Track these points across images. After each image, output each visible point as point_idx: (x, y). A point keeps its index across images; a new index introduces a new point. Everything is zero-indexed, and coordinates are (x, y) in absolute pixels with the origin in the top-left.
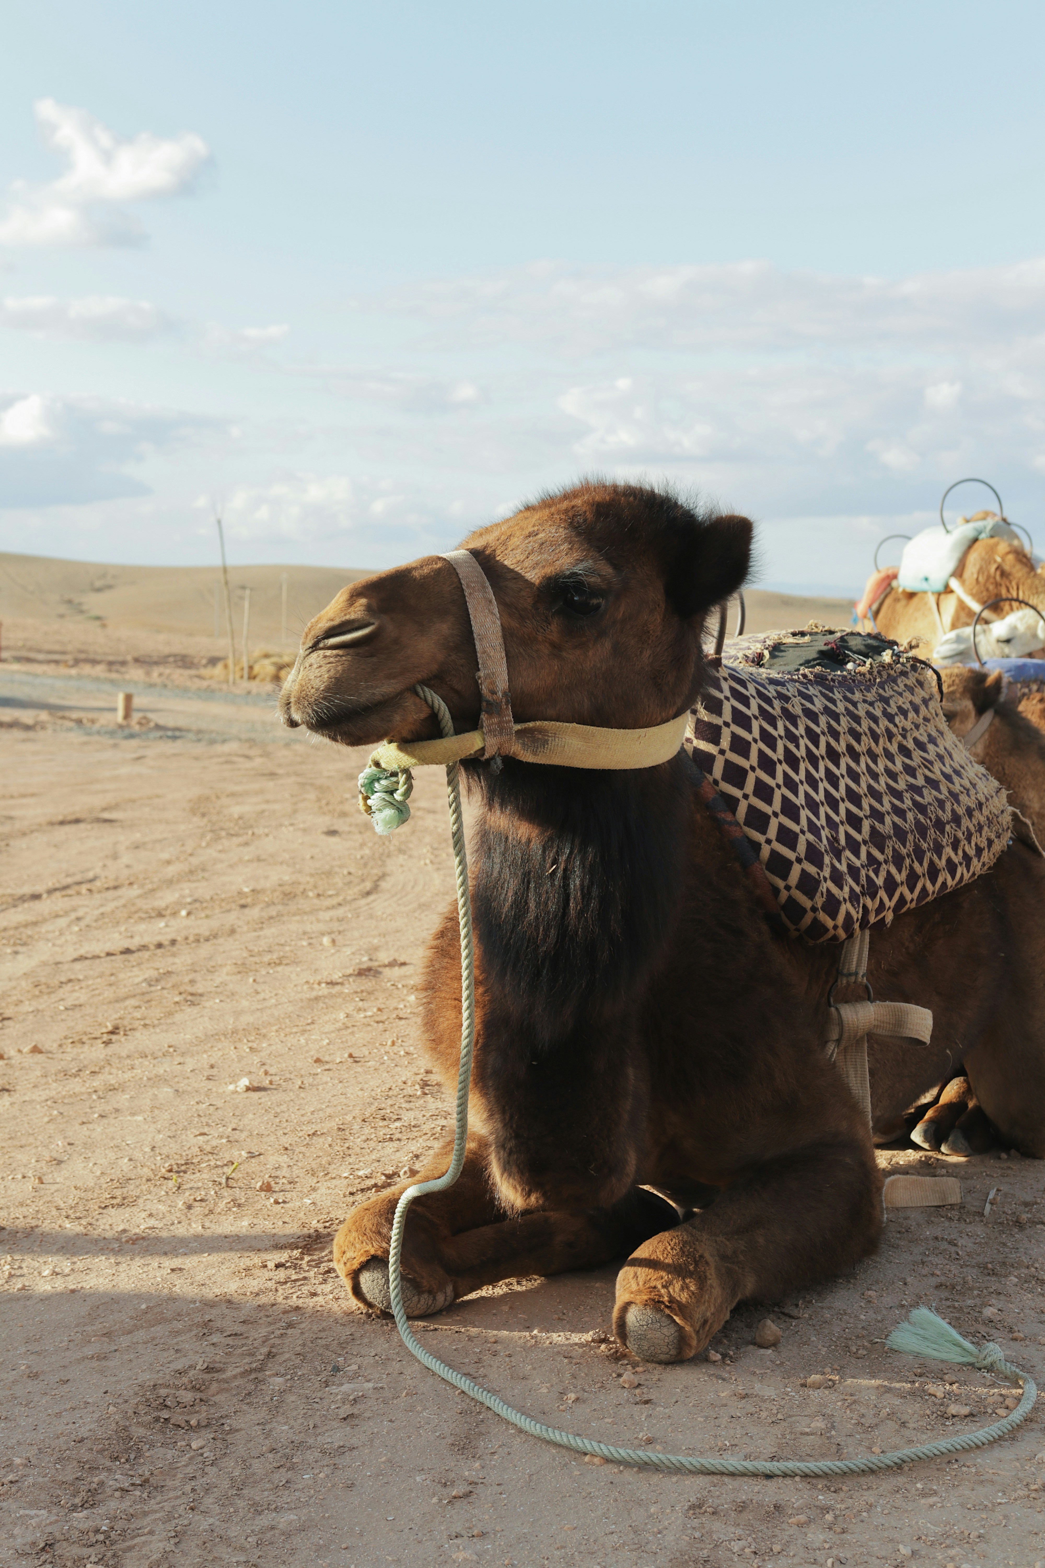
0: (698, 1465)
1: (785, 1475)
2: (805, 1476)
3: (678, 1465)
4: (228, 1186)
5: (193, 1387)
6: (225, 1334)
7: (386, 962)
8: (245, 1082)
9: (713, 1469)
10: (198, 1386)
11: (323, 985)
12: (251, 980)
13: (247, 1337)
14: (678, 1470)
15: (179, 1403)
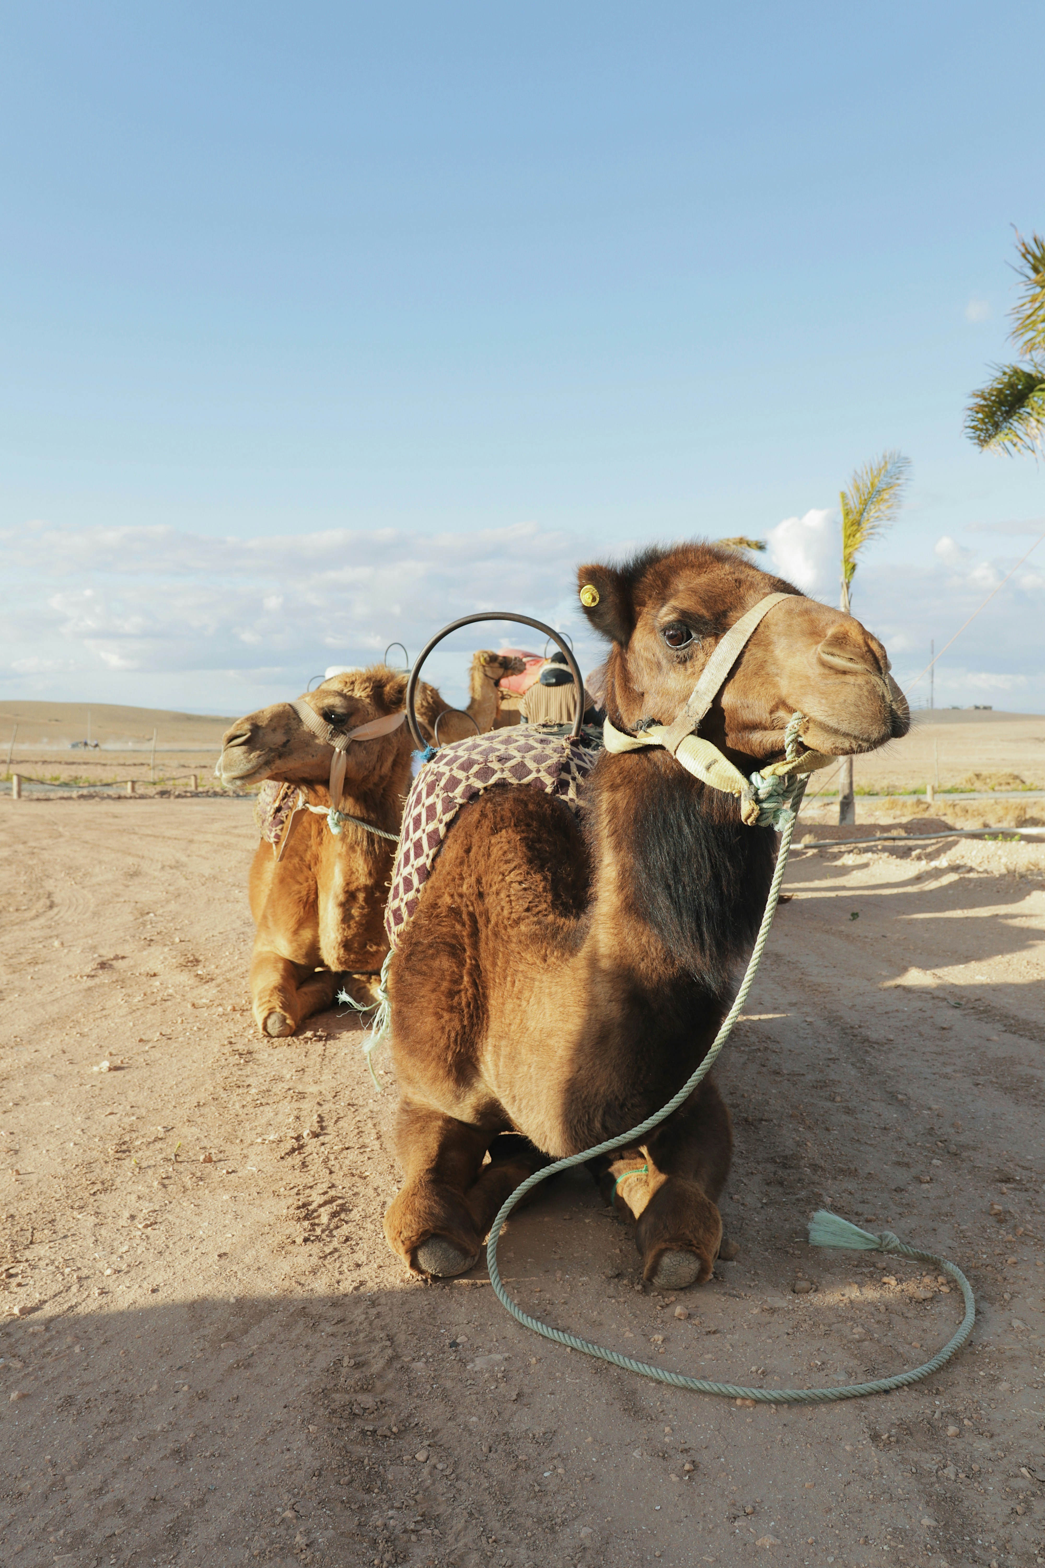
0: (837, 1394)
1: (898, 1387)
2: (909, 1385)
3: (822, 1397)
4: (177, 1162)
5: (362, 1388)
6: (333, 1322)
7: (112, 957)
8: (105, 1065)
9: (849, 1395)
10: (365, 1387)
11: (85, 978)
12: (29, 978)
13: (351, 1322)
14: (825, 1400)
15: (365, 1409)
